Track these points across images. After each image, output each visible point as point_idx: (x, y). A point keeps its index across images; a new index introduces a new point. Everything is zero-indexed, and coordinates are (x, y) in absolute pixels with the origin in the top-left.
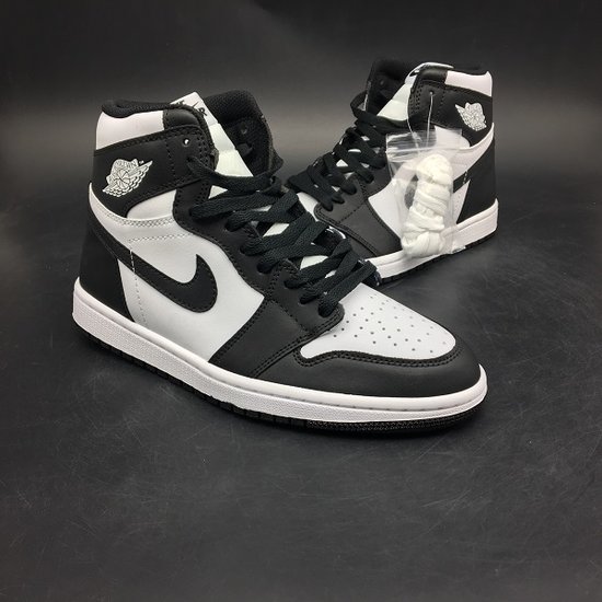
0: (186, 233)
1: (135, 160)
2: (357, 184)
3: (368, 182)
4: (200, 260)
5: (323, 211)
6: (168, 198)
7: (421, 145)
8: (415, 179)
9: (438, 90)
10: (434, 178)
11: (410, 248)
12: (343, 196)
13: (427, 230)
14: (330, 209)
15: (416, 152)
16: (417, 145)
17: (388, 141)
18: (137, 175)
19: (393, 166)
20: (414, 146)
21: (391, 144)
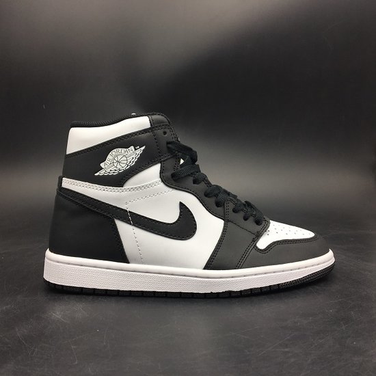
0: (171, 189)
1: (132, 147)
4: (182, 205)
6: (156, 169)
18: (134, 156)
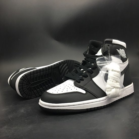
2: (88, 74)
3: (91, 74)
5: (77, 83)
7: (108, 60)
8: (107, 71)
9: (110, 45)
10: (114, 70)
11: (109, 94)
12: (84, 78)
13: (114, 87)
14: (80, 82)
15: (106, 63)
16: (106, 61)
17: (97, 59)
19: (99, 67)
20: (105, 61)
21: (98, 60)
